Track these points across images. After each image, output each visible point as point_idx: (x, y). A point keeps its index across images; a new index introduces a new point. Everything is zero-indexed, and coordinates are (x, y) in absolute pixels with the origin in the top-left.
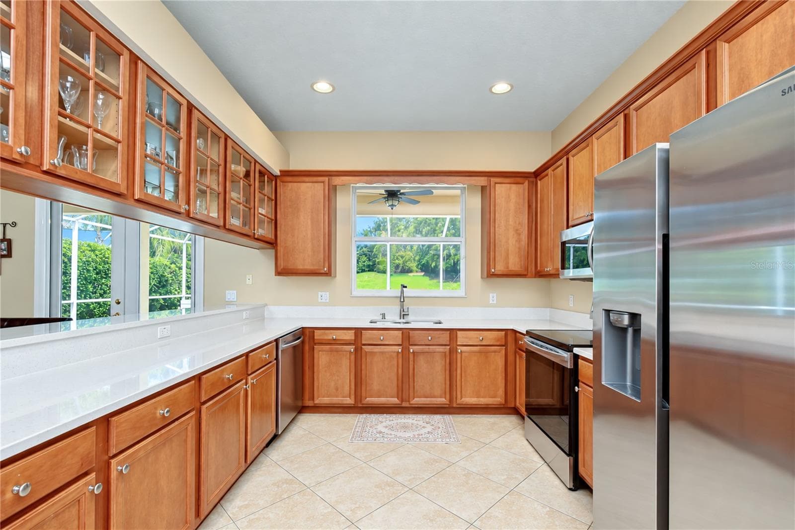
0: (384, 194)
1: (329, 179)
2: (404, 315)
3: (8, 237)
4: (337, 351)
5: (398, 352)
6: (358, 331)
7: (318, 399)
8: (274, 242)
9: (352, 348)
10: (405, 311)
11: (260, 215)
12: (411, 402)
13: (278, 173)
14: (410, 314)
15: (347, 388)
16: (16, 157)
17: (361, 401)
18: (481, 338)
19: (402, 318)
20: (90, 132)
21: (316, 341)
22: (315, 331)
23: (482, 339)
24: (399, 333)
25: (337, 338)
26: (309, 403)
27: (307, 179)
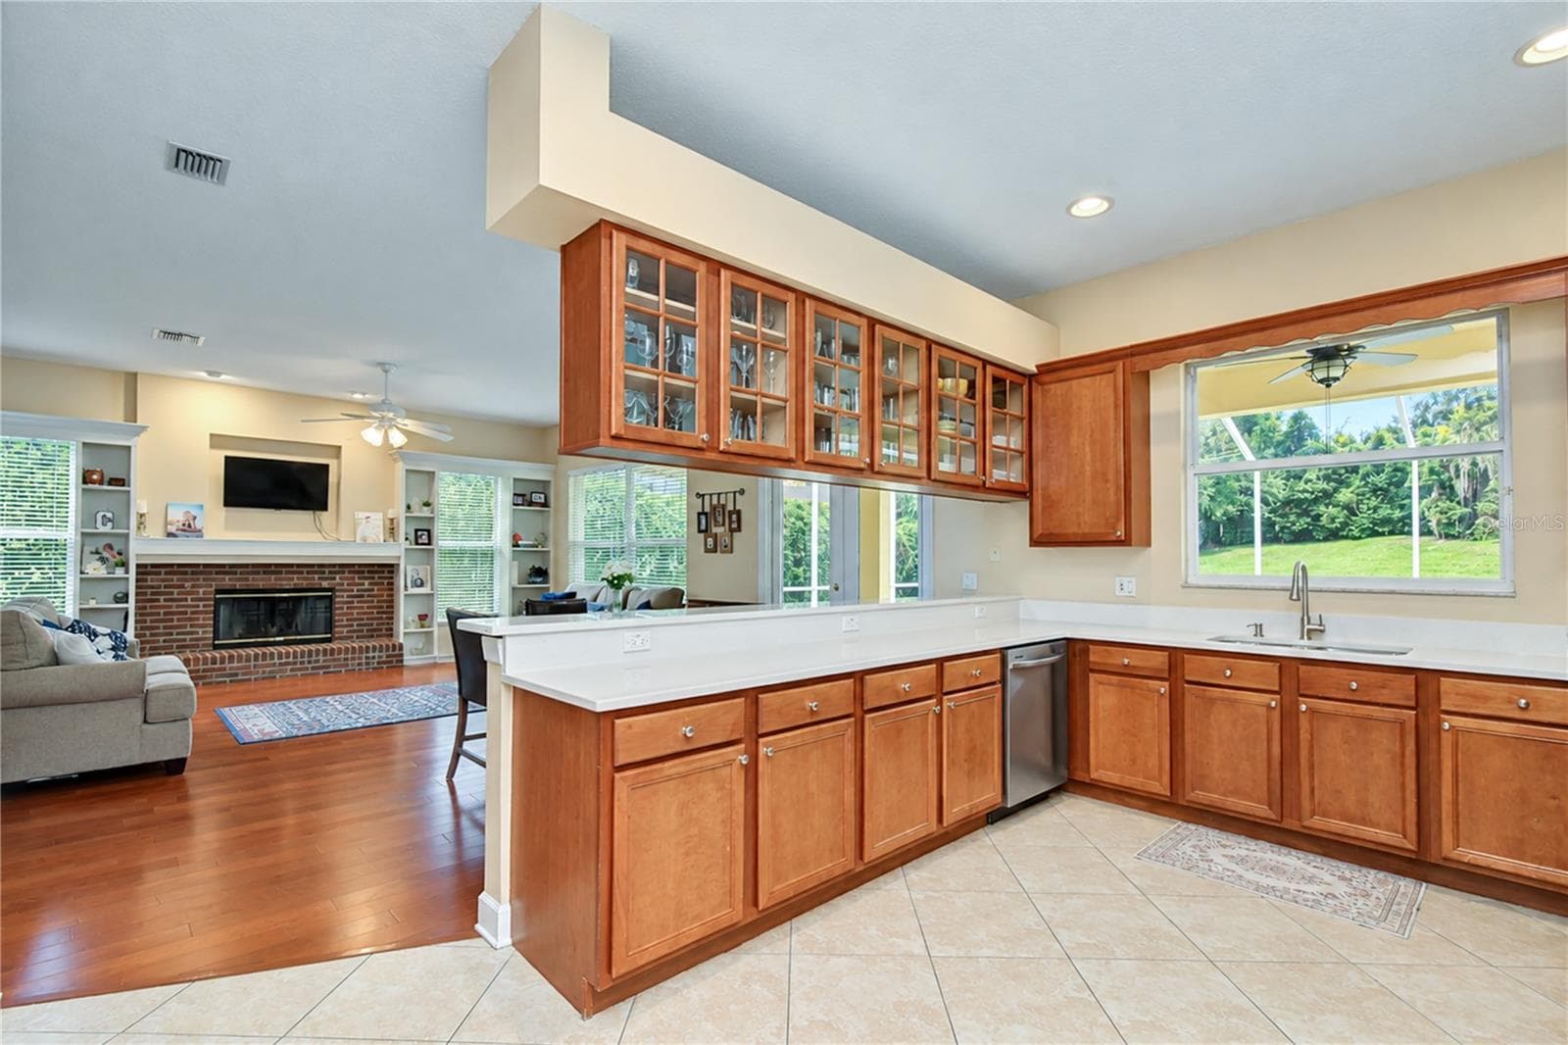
0: (1305, 357)
1: (1124, 364)
2: (1309, 631)
3: (737, 508)
4: (1133, 688)
5: (1269, 707)
6: (1176, 655)
7: (1097, 771)
8: (1027, 488)
9: (1164, 688)
10: (1312, 621)
11: (995, 449)
12: (1305, 824)
13: (1035, 370)
14: (1327, 631)
15: (1153, 761)
16: (700, 444)
17: (1184, 796)
18: (1523, 702)
19: (1306, 637)
20: (758, 399)
21: (1091, 666)
22: (1091, 646)
23: (1527, 704)
24: (1273, 668)
25: (1132, 664)
26: (1079, 776)
27: (1080, 371)
